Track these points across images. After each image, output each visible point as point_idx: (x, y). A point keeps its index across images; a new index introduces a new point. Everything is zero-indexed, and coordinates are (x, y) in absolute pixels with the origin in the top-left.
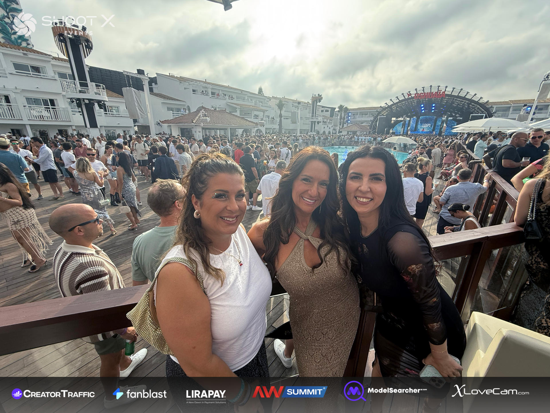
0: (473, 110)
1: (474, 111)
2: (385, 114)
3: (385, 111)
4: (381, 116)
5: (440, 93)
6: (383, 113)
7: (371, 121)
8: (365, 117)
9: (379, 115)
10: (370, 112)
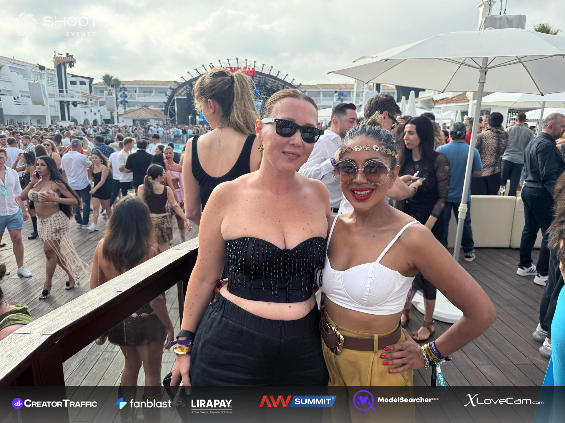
5: (249, 69)
6: (180, 92)
7: (164, 103)
8: (150, 96)
9: (175, 94)
10: (156, 89)
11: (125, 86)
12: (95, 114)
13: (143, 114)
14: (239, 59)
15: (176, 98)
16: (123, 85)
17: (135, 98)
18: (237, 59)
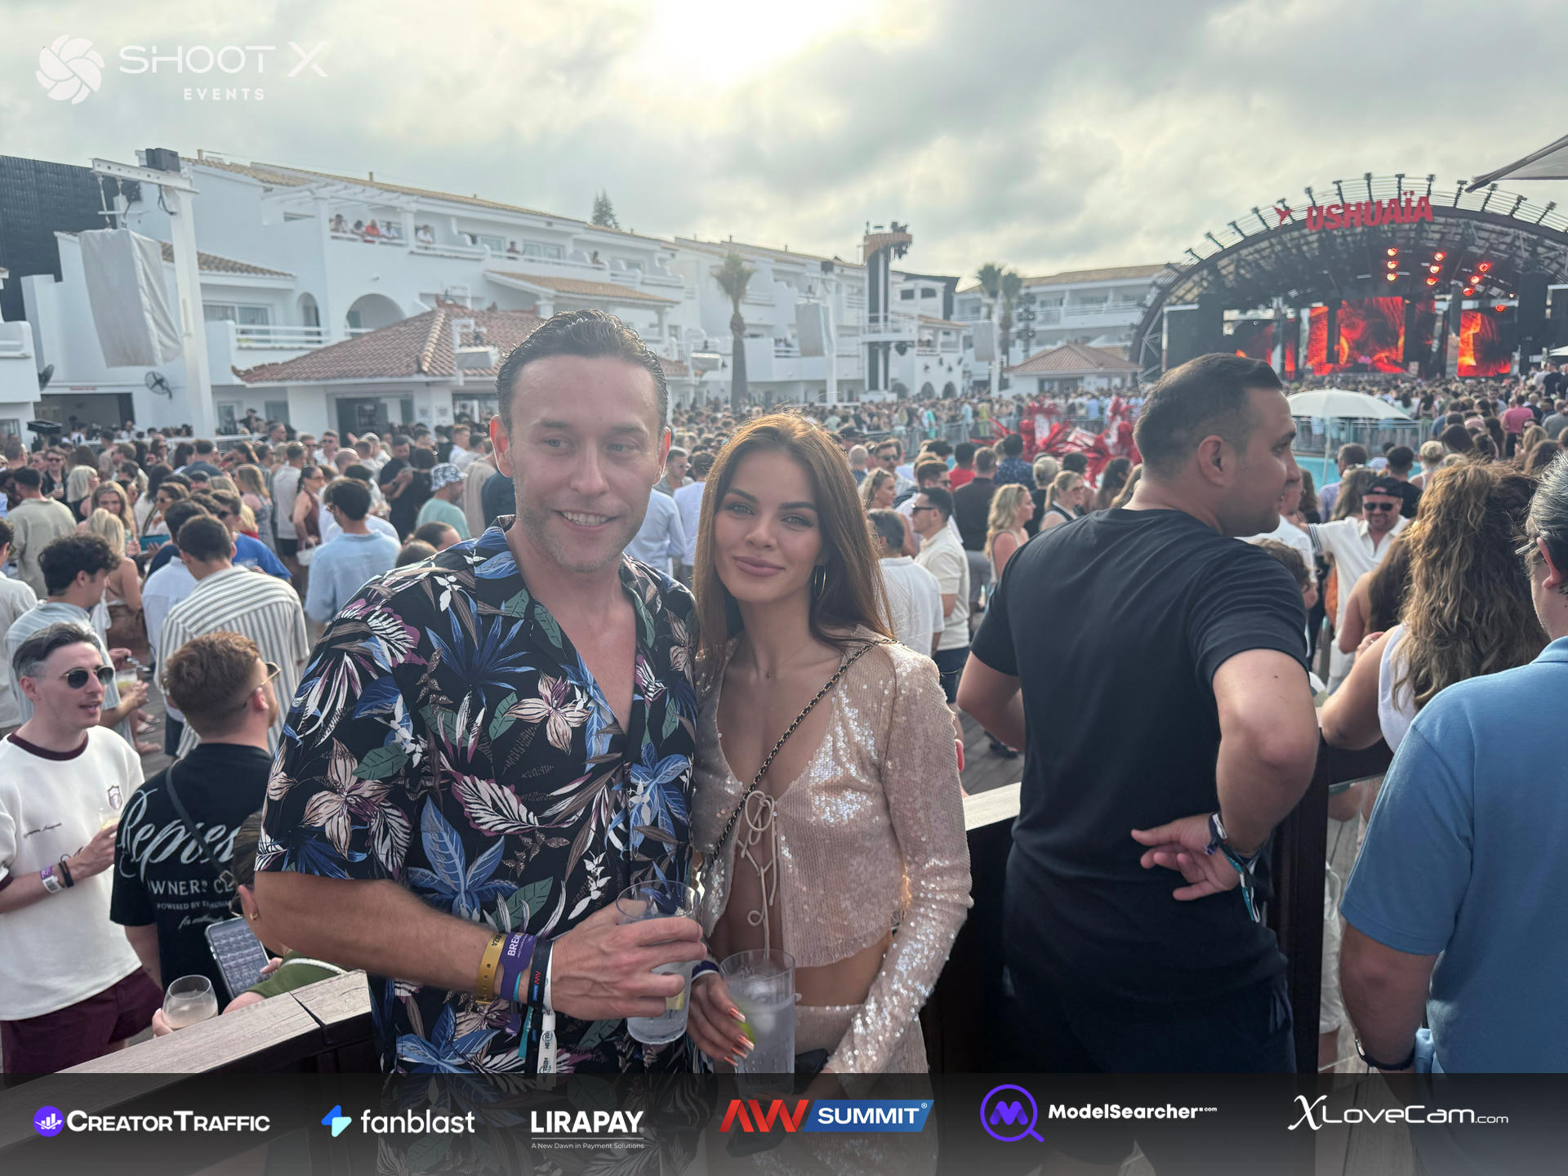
0: (1556, 266)
4: (1175, 304)
5: (1409, 201)
6: (1181, 292)
7: (1133, 326)
8: (1098, 312)
9: (1164, 300)
10: (1117, 289)
11: (1033, 290)
12: (950, 369)
13: (1069, 365)
14: (1374, 175)
15: (1166, 309)
16: (1028, 287)
17: (1057, 321)
18: (1368, 177)
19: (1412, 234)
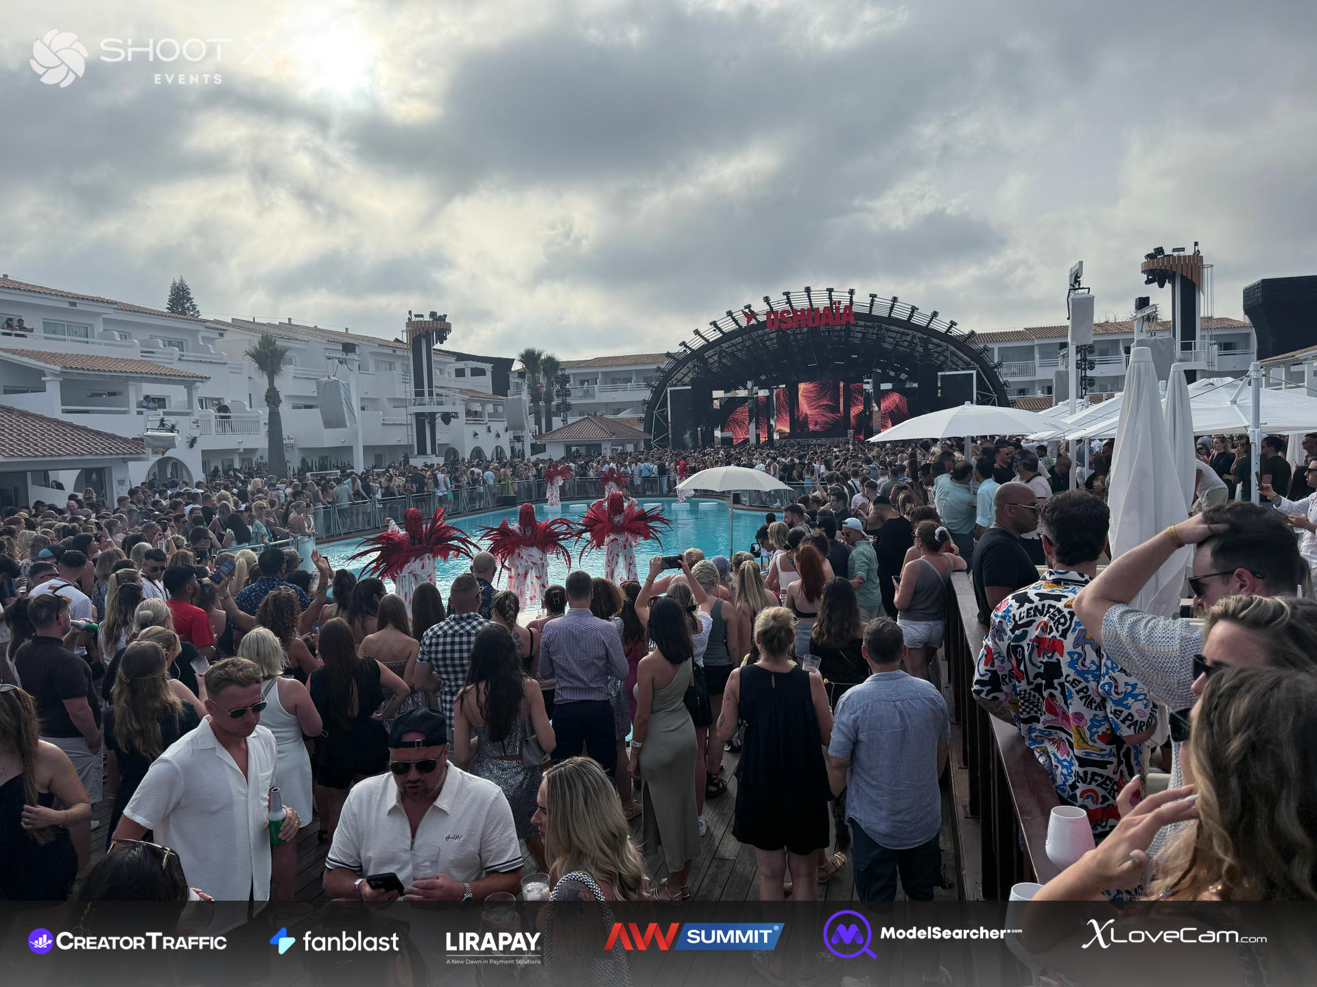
0: (942, 358)
1: (943, 362)
2: (687, 380)
3: (684, 371)
4: (676, 386)
5: (838, 309)
6: (679, 376)
7: (644, 402)
8: (625, 389)
9: (667, 381)
10: (639, 372)
12: (498, 436)
13: (591, 432)
14: (812, 289)
15: (669, 389)
16: (564, 369)
17: (593, 396)
18: (808, 289)
19: (843, 334)
